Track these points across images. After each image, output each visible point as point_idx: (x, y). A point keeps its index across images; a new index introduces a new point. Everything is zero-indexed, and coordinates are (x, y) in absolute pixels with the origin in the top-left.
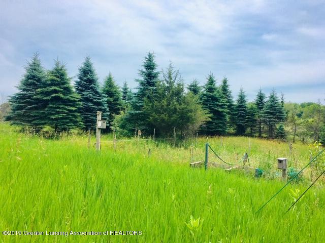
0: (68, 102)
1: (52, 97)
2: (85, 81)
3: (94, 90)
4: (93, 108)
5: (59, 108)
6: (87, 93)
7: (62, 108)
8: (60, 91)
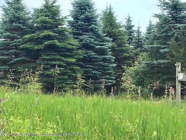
0: (65, 51)
1: (46, 45)
2: (82, 20)
3: (95, 33)
4: (96, 58)
5: (55, 60)
6: (86, 38)
7: (59, 59)
8: (55, 36)
